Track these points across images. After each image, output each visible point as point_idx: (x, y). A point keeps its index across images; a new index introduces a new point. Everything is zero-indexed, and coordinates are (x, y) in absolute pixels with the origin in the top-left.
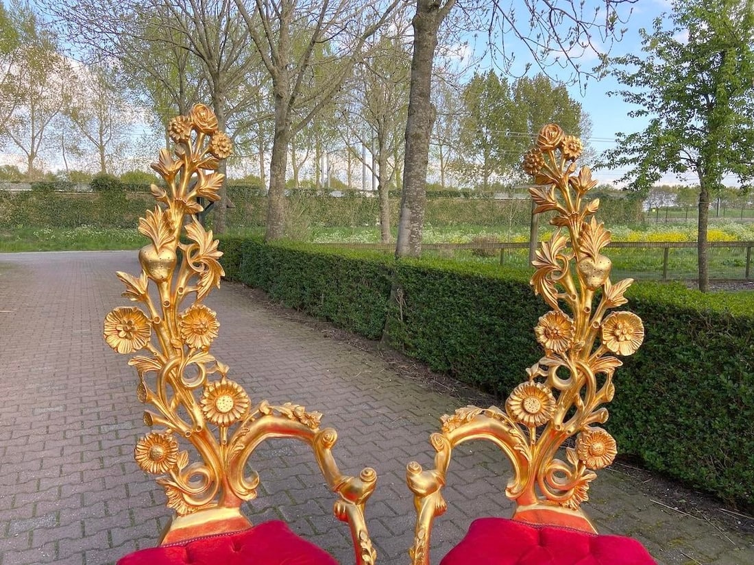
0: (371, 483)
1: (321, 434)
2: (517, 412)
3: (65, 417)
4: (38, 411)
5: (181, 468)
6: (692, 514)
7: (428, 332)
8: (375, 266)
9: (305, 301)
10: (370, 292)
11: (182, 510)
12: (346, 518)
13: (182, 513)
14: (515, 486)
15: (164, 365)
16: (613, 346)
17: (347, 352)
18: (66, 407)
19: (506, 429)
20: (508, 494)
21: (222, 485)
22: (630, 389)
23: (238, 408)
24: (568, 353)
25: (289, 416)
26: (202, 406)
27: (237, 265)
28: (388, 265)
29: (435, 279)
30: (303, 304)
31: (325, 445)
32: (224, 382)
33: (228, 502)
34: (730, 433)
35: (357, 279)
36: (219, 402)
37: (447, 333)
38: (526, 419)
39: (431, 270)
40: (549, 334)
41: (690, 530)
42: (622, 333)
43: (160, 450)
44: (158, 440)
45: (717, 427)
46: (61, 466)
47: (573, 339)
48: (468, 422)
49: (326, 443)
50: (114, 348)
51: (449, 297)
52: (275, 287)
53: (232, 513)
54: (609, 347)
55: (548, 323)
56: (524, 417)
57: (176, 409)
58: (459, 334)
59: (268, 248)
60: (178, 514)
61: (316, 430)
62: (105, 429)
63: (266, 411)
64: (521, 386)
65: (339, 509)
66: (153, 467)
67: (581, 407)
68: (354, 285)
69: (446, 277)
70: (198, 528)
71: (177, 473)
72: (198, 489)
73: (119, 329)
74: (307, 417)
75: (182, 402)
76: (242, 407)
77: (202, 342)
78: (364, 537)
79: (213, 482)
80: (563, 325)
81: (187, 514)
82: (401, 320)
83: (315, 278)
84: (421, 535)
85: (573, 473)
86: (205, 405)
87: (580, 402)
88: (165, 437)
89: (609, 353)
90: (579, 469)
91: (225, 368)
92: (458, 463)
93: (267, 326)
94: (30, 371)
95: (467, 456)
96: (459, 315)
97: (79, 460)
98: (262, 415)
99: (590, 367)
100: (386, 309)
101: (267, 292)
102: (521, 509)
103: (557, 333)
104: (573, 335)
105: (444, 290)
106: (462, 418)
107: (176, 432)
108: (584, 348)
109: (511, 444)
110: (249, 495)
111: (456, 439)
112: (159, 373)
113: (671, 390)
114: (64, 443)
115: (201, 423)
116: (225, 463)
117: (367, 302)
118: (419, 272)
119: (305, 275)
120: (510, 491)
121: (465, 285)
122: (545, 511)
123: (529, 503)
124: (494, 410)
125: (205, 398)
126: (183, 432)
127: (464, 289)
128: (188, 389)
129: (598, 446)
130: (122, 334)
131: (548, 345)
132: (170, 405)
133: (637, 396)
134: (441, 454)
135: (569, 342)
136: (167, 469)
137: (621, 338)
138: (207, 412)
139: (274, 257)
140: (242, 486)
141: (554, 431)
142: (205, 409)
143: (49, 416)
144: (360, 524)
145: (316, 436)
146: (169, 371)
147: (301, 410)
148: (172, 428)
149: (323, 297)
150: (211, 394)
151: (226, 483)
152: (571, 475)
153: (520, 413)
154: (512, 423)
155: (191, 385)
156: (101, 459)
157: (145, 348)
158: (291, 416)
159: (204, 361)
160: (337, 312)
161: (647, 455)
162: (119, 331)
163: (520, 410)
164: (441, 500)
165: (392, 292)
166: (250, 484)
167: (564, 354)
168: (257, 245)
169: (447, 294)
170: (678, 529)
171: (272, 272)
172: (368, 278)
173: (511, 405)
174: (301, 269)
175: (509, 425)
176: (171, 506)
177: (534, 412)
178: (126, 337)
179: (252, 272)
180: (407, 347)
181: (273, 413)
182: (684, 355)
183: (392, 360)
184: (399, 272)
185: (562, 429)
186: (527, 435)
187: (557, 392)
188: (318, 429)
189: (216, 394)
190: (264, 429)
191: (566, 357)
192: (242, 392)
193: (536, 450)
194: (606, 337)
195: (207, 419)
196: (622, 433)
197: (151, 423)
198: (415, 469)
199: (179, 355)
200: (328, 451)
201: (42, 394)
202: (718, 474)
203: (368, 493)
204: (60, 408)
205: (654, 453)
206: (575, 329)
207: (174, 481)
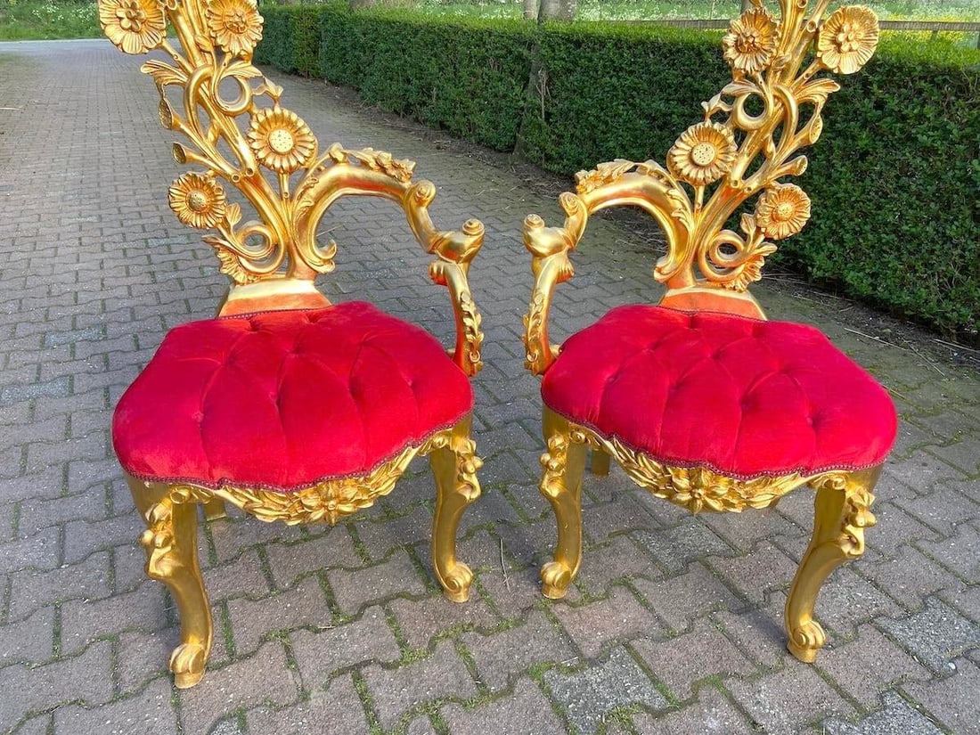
0: (476, 238)
1: (414, 188)
2: (680, 165)
3: (101, 229)
4: (65, 221)
5: (232, 224)
6: (897, 344)
7: (578, 133)
8: (509, 38)
9: (410, 100)
10: (501, 80)
11: (240, 277)
12: (444, 280)
13: (241, 281)
14: (667, 264)
15: (190, 76)
16: (830, 60)
17: (467, 166)
18: (100, 217)
19: (664, 190)
20: (657, 275)
21: (288, 249)
22: (846, 191)
23: (300, 149)
24: (765, 74)
25: (370, 165)
26: (251, 141)
27: (314, 52)
28: (527, 34)
29: (594, 50)
30: (409, 105)
31: (420, 203)
32: (278, 110)
33: (298, 272)
34: (969, 242)
35: (483, 61)
36: (272, 137)
37: (605, 133)
38: (693, 175)
39: (588, 36)
40: (741, 44)
41: (891, 360)
42: (847, 39)
43: (201, 198)
44: (196, 183)
45: (953, 234)
46: (103, 280)
47: (774, 51)
48: (613, 181)
49: (420, 199)
50: (117, 45)
51: (611, 77)
52: (369, 81)
53: (305, 287)
54: (825, 61)
55: (742, 28)
56: (690, 171)
57: (215, 142)
58: (621, 133)
59: (356, 21)
60: (236, 283)
61: (407, 185)
62: (153, 242)
63: (340, 157)
64: (691, 129)
65: (435, 270)
66: (197, 220)
67: (772, 153)
68: (478, 70)
69: (609, 45)
70: (262, 301)
71: (228, 230)
72: (259, 252)
73: (120, 15)
74: (395, 167)
75: (222, 133)
76: (306, 148)
77: (241, 46)
78: (467, 299)
79: (277, 246)
80: (764, 31)
81: (248, 283)
82: (542, 120)
83: (422, 64)
84: (537, 300)
85: (746, 245)
86: (254, 140)
87: (771, 147)
88: (206, 179)
89: (823, 72)
90: (754, 241)
91: (277, 90)
92: (603, 289)
93: (360, 134)
94: (50, 177)
95: (615, 282)
96: (623, 104)
97: (124, 274)
98: (335, 161)
99: (793, 94)
100: (522, 103)
101: (358, 90)
102: (671, 293)
103: (753, 42)
104: (777, 44)
105: (605, 66)
106: (606, 174)
107: (220, 175)
108: (789, 64)
109: (668, 209)
110: (325, 266)
111: (595, 203)
112: (185, 87)
113: (901, 188)
114: (104, 255)
115: (252, 165)
116: (289, 222)
117: (496, 96)
118: (571, 42)
119: (409, 59)
120: (660, 271)
121: (635, 56)
122: (702, 294)
123: (683, 285)
124: (650, 165)
125: (254, 130)
126: (229, 176)
127: (634, 63)
128: (227, 114)
129: (786, 208)
130: (126, 23)
131: (737, 63)
132: (206, 136)
133: (853, 199)
134: (573, 218)
135: (769, 55)
136: (213, 223)
137: (845, 48)
138: (259, 150)
139: (364, 34)
140: (315, 255)
141: (729, 189)
142: (255, 145)
143: (81, 227)
144: (461, 286)
145: (407, 192)
146: (198, 85)
147: (386, 157)
148: (214, 170)
149: (434, 92)
150: (261, 125)
151: (294, 248)
152: (742, 248)
153: (685, 167)
154: (673, 181)
155: (231, 109)
156: (153, 274)
157: (159, 47)
158: (372, 164)
159: (246, 76)
160: (454, 114)
161: (850, 277)
162: (121, 19)
163: (686, 163)
164: (566, 263)
165: (531, 75)
166: (326, 253)
167: (759, 76)
168: (341, 16)
169: (608, 73)
170: (875, 358)
171: (364, 58)
172: (497, 57)
173: (675, 156)
174: (404, 50)
175: (669, 185)
176: (225, 271)
177: (705, 164)
178: (131, 29)
179: (336, 61)
180: (549, 158)
181: (350, 160)
182: (929, 136)
183: (527, 176)
184: (543, 42)
185: (740, 186)
186: (692, 196)
187: (741, 135)
188: (410, 183)
189: (268, 127)
190: (338, 183)
191: (761, 79)
192: (304, 126)
193: (701, 218)
194: (824, 44)
195: (259, 160)
196: (823, 251)
197: (183, 159)
198: (535, 222)
199: (210, 62)
200: (423, 209)
201: (68, 203)
202: (940, 296)
203: (472, 249)
204: (94, 219)
205: (861, 274)
206: (780, 35)
207: (225, 240)
